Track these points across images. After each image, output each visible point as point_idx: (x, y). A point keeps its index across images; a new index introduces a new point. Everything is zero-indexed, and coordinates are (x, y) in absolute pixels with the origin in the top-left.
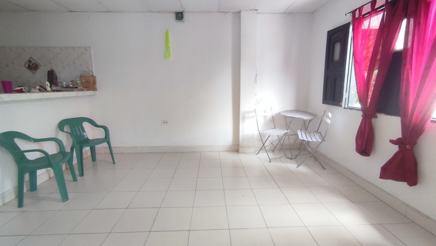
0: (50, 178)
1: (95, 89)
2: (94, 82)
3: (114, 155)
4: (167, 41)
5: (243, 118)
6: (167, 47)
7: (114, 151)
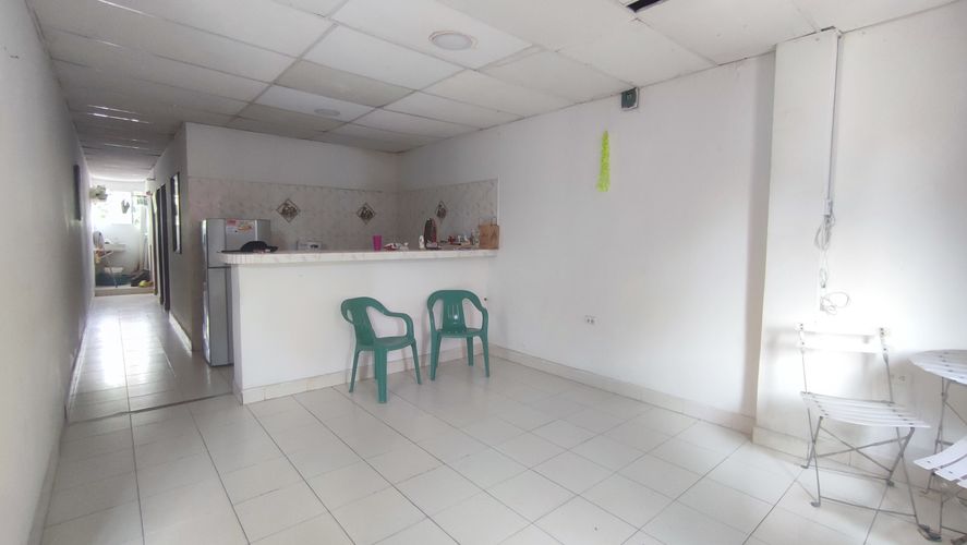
0: (406, 370)
1: (496, 247)
2: (495, 235)
3: (490, 360)
4: (604, 154)
5: (773, 346)
6: (604, 167)
7: (490, 352)
